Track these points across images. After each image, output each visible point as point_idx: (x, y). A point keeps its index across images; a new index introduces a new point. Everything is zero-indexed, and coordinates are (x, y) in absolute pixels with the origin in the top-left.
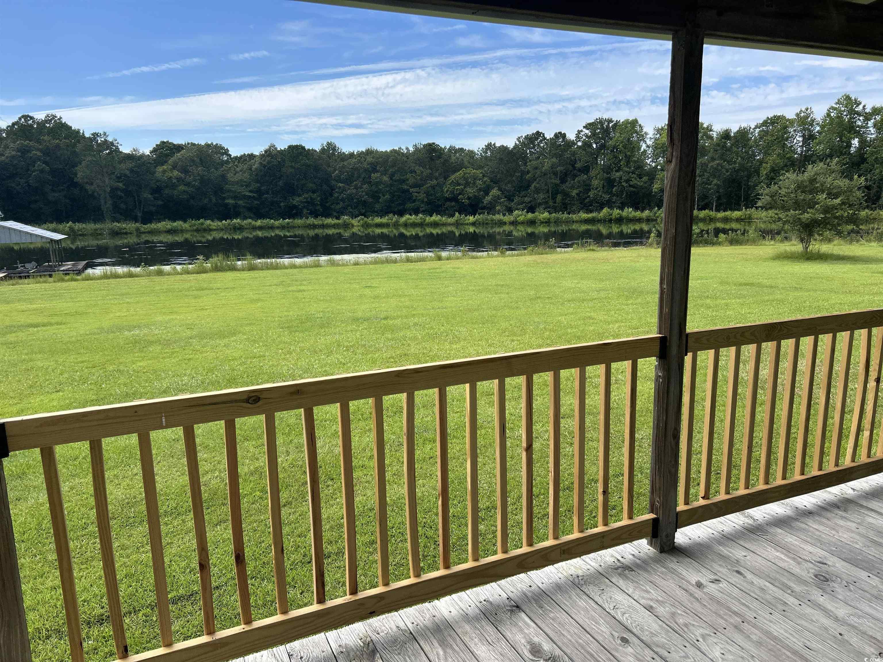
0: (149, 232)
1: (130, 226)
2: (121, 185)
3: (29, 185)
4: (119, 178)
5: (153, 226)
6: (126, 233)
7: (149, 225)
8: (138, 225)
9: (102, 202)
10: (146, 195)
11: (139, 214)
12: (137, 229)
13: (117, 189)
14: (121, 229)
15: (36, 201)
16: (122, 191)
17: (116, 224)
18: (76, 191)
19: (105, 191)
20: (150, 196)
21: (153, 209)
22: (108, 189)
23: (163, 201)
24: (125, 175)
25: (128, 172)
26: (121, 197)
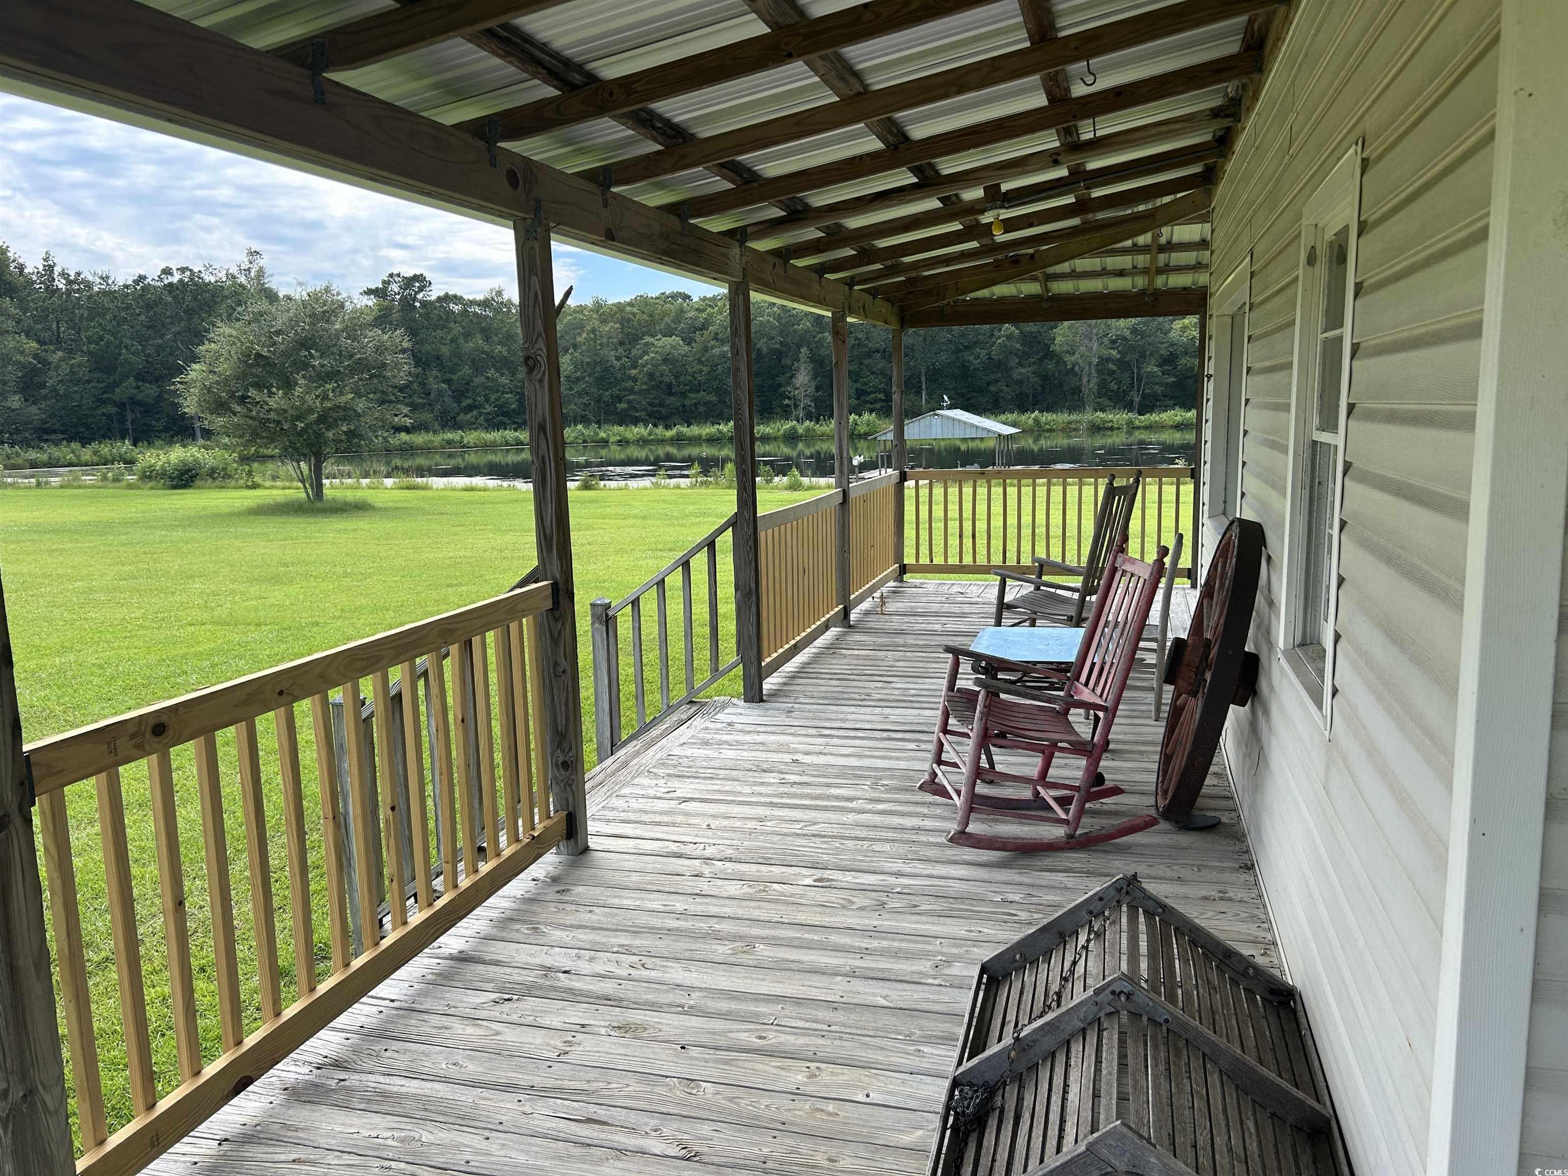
0: (1146, 428)
1: (1120, 417)
2: (1114, 353)
3: (990, 358)
4: (1113, 342)
5: (1154, 417)
6: (1112, 429)
7: (1147, 416)
8: (1131, 415)
9: (1085, 380)
10: (1152, 368)
11: (1137, 399)
12: (1130, 423)
13: (1109, 360)
14: (1105, 422)
15: (997, 381)
16: (1114, 361)
17: (1100, 414)
18: (1050, 365)
19: (1090, 364)
20: (1156, 369)
21: (1159, 389)
22: (1095, 360)
23: (1176, 376)
24: (1124, 338)
25: (1127, 333)
26: (1113, 372)
